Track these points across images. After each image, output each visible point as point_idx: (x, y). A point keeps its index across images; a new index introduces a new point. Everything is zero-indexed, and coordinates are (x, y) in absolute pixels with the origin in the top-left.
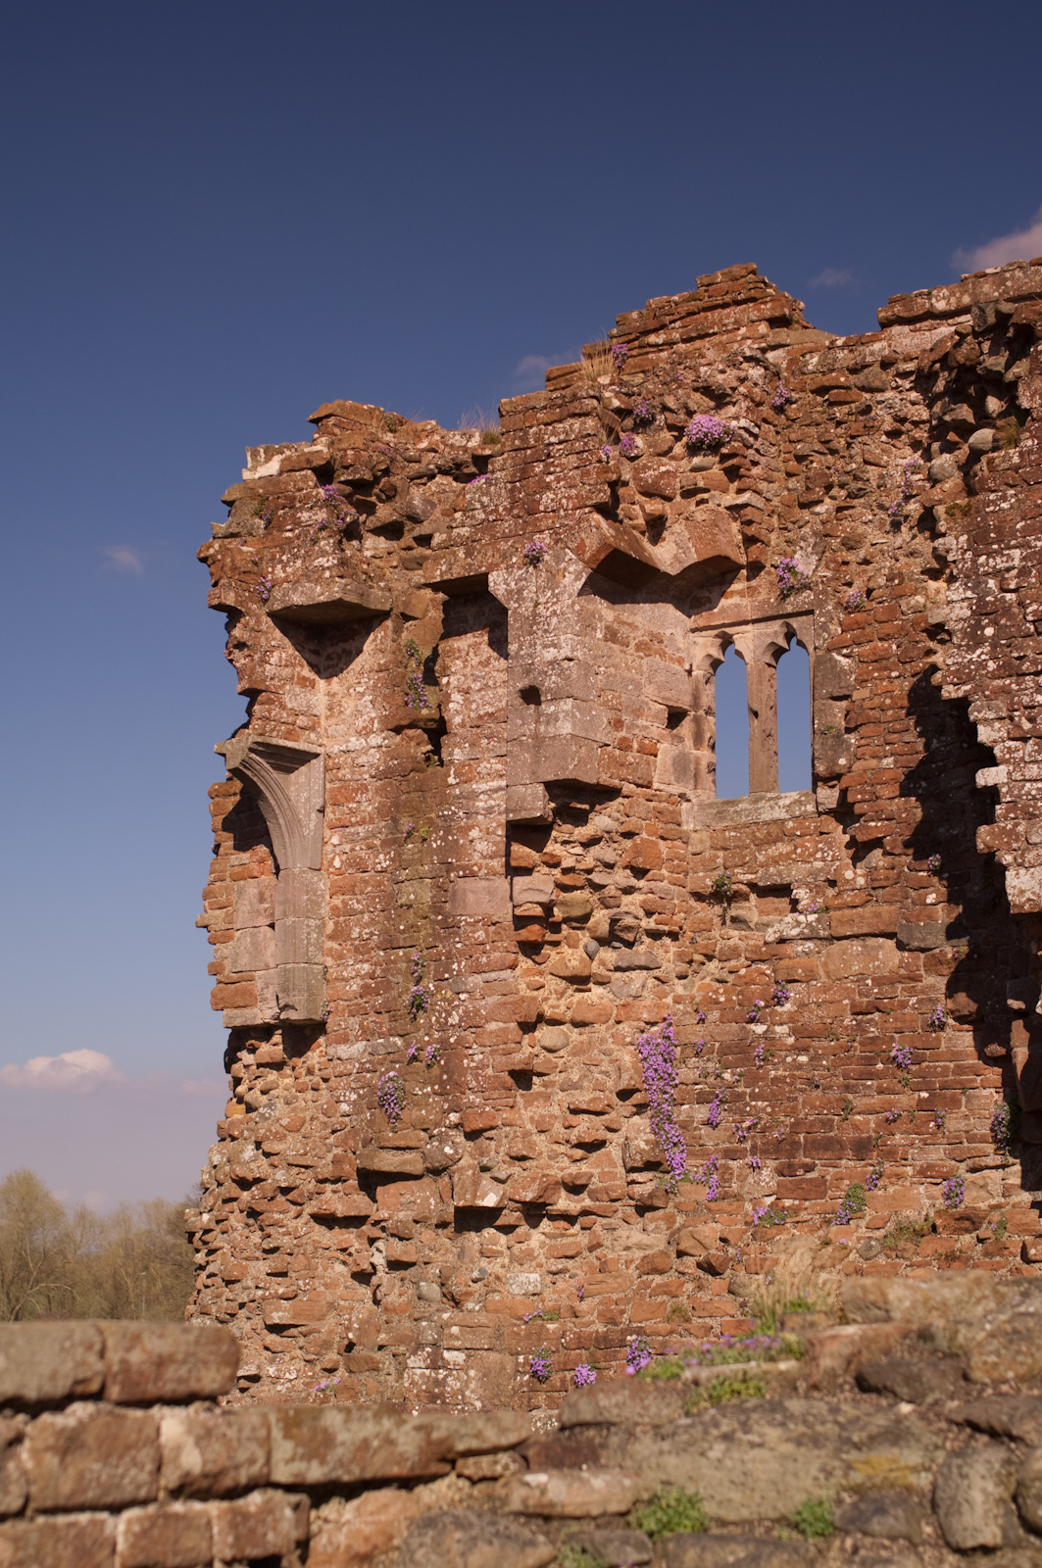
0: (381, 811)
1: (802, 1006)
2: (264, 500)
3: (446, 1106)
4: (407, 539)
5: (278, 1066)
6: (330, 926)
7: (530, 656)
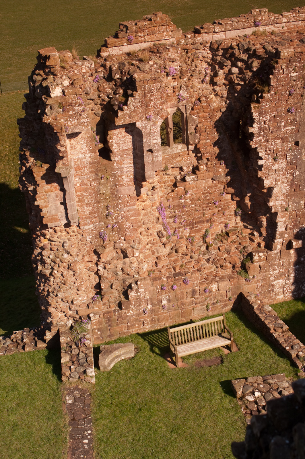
0: (91, 172)
1: (192, 195)
2: (61, 103)
3: (120, 236)
6: (77, 199)
7: (150, 142)
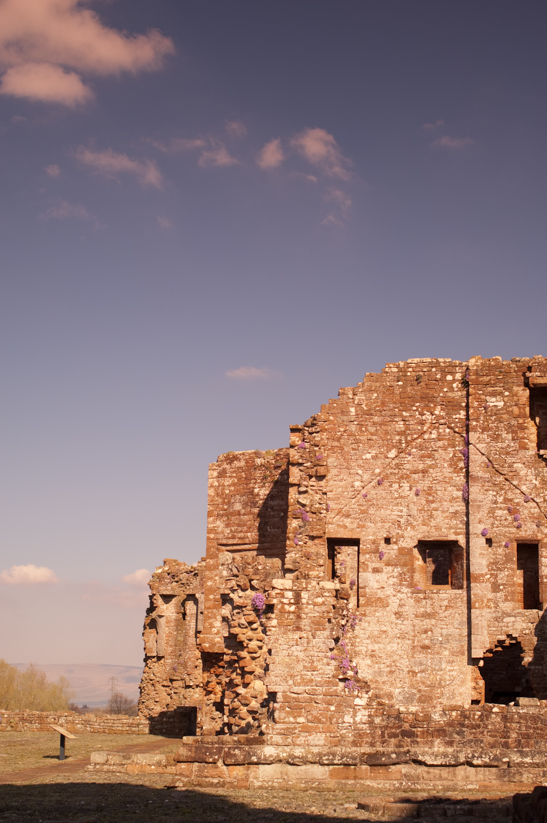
2: (159, 577)
3: (184, 670)
4: (179, 583)
5: (155, 662)
7: (202, 607)
